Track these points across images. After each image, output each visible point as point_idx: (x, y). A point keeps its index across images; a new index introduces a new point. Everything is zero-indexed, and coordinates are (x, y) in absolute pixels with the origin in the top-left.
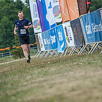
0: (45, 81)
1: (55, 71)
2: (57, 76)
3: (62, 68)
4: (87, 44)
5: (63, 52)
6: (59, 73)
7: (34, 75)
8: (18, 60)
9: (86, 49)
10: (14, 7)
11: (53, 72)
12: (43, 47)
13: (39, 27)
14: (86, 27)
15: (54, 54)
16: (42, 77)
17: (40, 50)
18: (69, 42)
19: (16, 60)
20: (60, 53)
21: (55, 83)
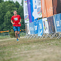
0: (28, 53)
1: (35, 48)
2: (36, 50)
3: (40, 46)
4: (56, 32)
5: (41, 36)
6: (37, 49)
7: (22, 49)
8: (13, 39)
9: (55, 35)
10: (14, 6)
11: (34, 48)
12: (29, 32)
13: (28, 19)
14: (57, 22)
15: (36, 37)
16: (27, 51)
17: (27, 34)
18: (45, 30)
19: (12, 39)
20: (39, 37)
21: (34, 55)
